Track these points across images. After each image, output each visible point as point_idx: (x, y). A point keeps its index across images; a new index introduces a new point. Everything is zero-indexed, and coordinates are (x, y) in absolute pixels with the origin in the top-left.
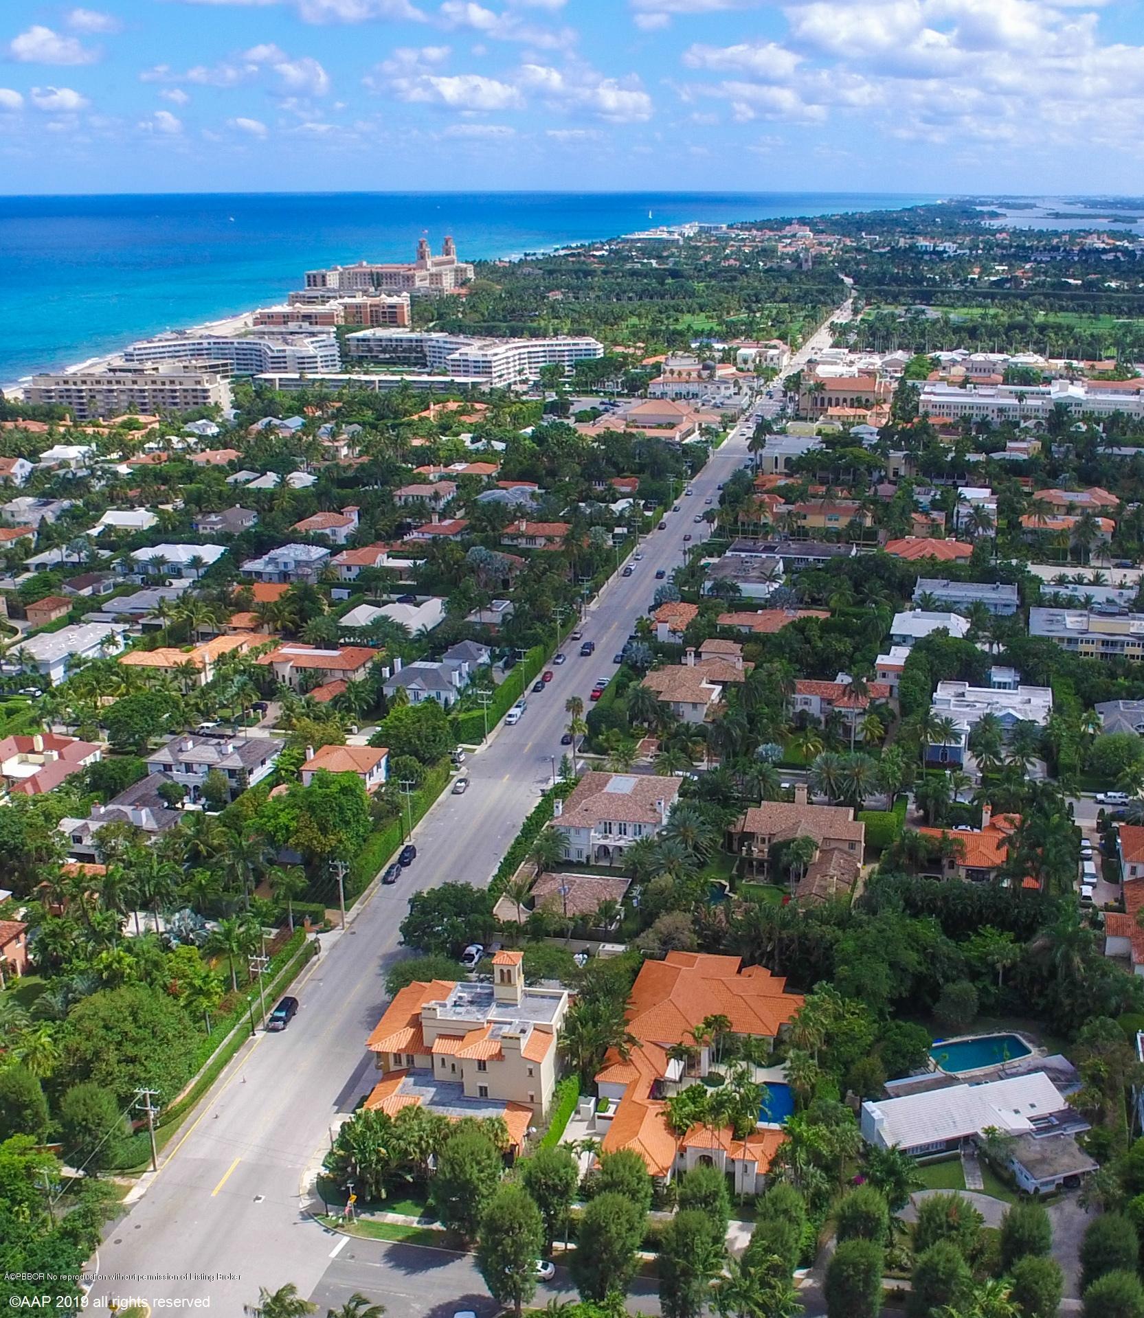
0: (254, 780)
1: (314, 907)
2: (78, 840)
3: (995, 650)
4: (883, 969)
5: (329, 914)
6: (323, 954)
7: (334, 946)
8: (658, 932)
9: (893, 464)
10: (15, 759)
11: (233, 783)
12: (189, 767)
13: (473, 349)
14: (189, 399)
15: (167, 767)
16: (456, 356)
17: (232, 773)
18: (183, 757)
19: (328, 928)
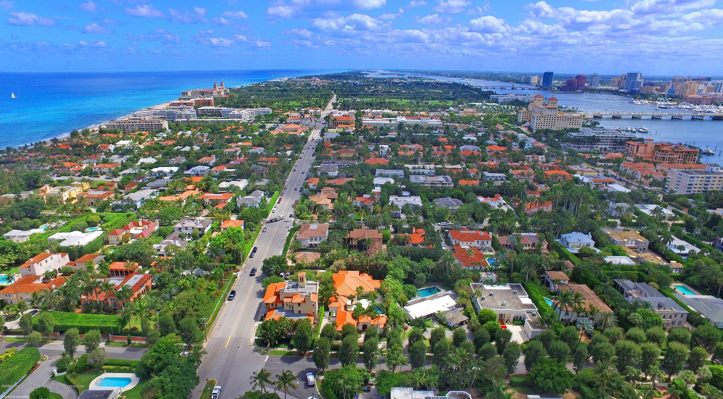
0: (206, 231)
1: (233, 265)
2: (159, 250)
3: (402, 187)
4: (402, 271)
5: (238, 267)
6: (238, 278)
7: (241, 276)
8: (335, 266)
9: (360, 139)
10: (133, 229)
11: (200, 232)
12: (186, 228)
13: (236, 111)
14: (157, 127)
15: (180, 229)
16: (231, 113)
17: (200, 229)
18: (185, 225)
19: (238, 271)
